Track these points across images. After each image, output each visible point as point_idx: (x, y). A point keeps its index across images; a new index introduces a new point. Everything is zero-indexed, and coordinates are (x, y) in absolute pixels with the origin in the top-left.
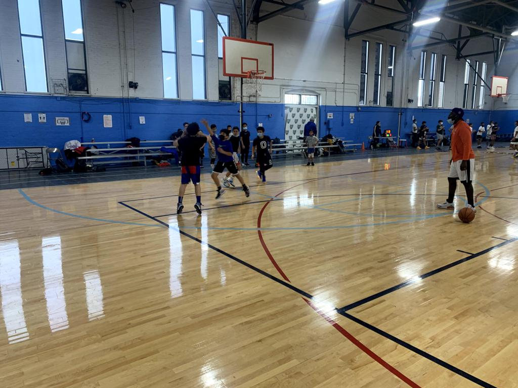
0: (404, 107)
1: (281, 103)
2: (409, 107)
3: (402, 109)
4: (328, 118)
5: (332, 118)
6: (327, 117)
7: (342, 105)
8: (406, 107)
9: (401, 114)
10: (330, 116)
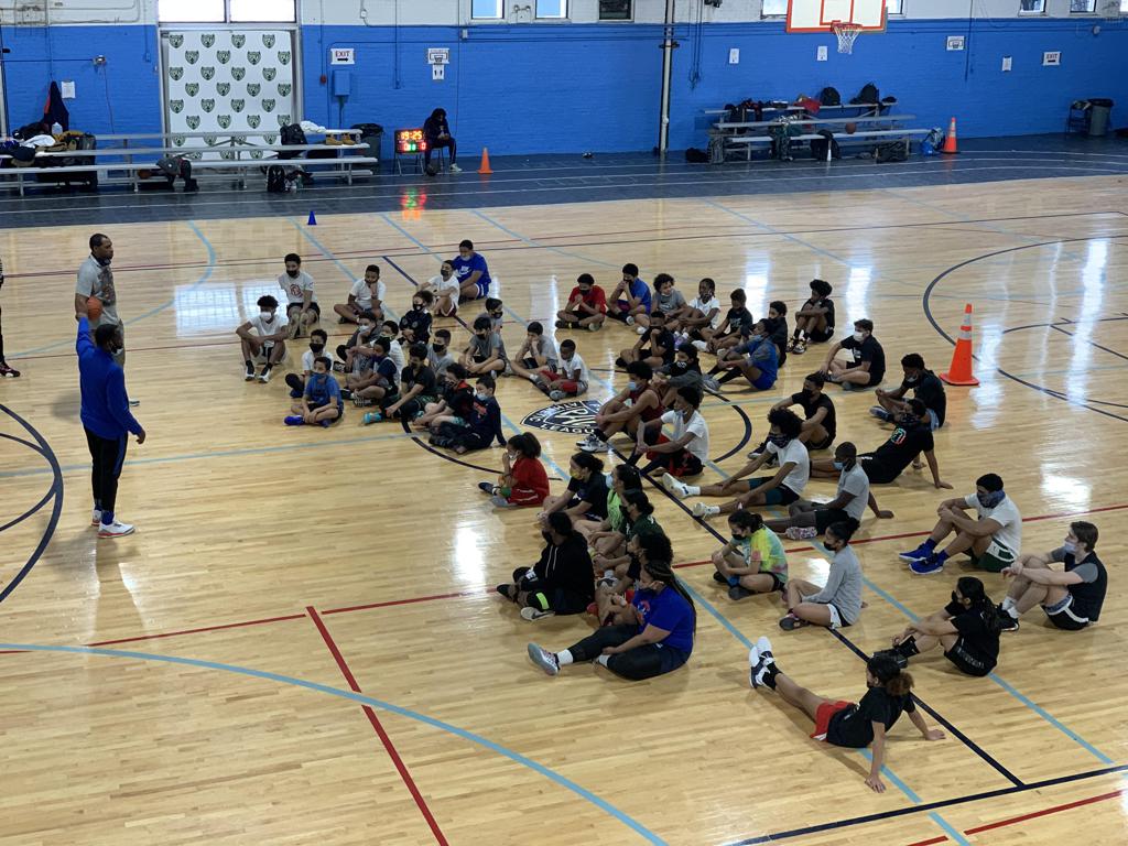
0: (686, 20)
1: (141, 23)
2: (714, 21)
3: (675, 26)
4: (335, 62)
5: (351, 62)
6: (329, 58)
7: (392, 23)
8: (693, 21)
9: (674, 45)
10: (343, 56)
